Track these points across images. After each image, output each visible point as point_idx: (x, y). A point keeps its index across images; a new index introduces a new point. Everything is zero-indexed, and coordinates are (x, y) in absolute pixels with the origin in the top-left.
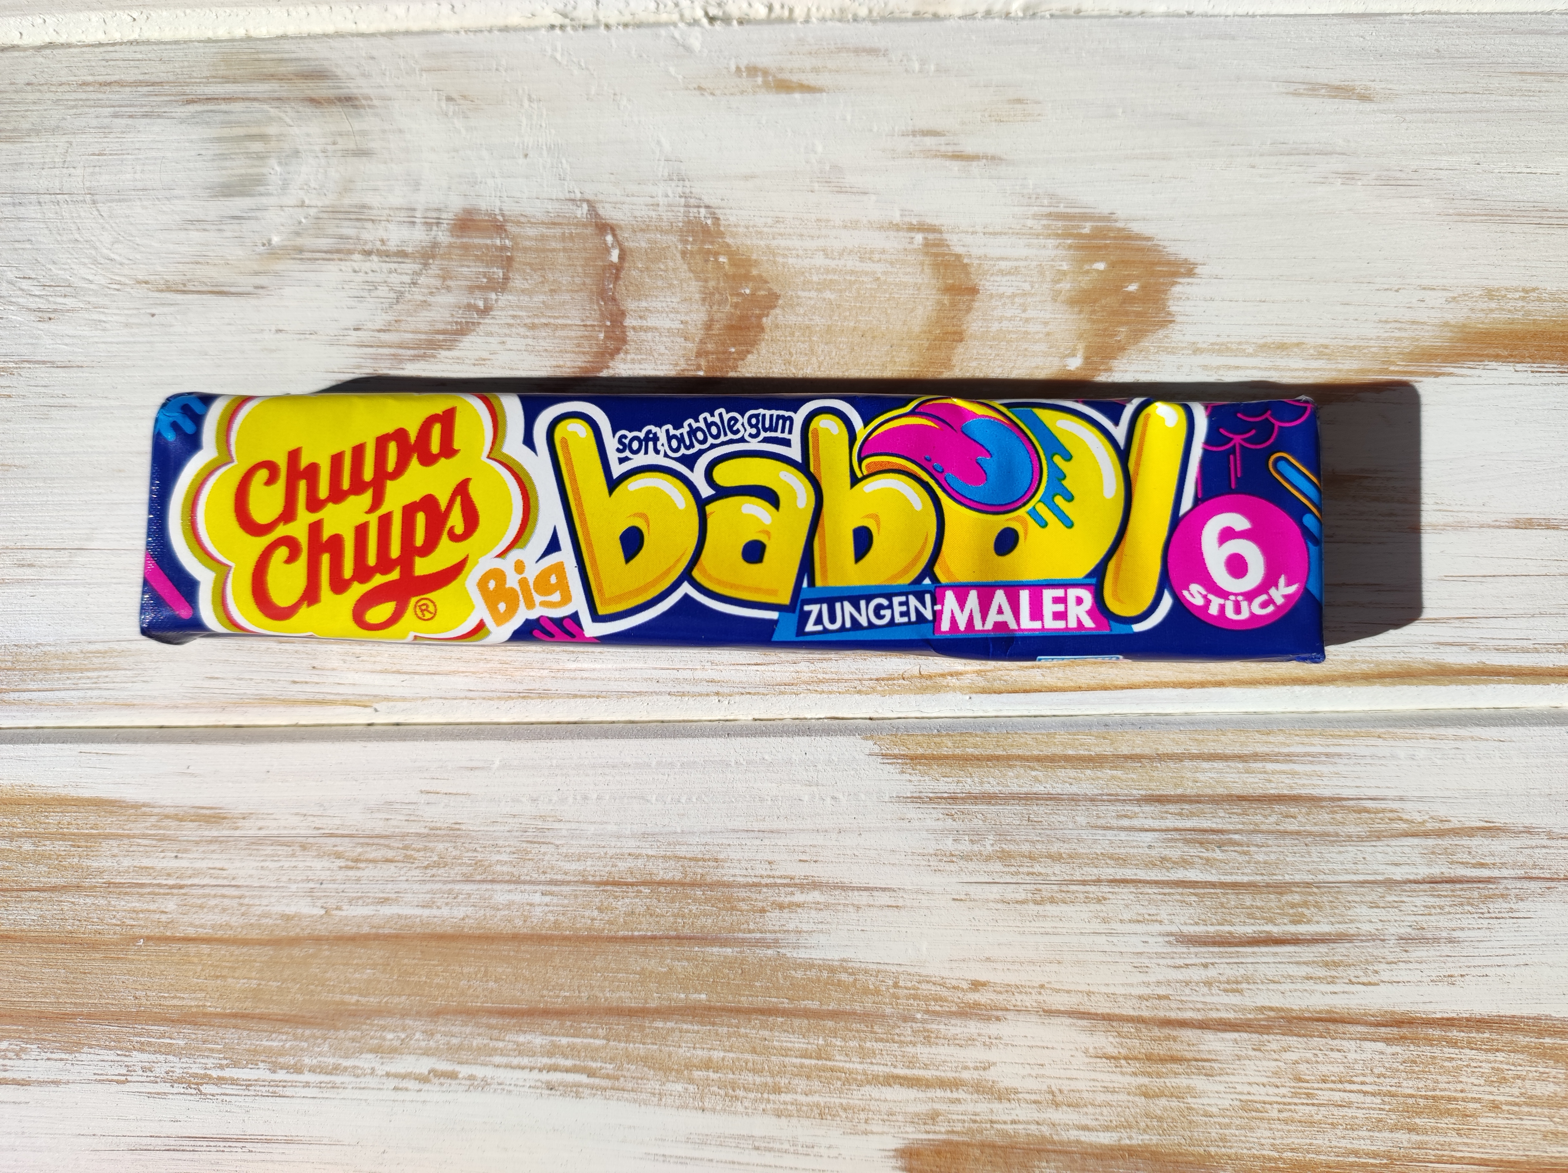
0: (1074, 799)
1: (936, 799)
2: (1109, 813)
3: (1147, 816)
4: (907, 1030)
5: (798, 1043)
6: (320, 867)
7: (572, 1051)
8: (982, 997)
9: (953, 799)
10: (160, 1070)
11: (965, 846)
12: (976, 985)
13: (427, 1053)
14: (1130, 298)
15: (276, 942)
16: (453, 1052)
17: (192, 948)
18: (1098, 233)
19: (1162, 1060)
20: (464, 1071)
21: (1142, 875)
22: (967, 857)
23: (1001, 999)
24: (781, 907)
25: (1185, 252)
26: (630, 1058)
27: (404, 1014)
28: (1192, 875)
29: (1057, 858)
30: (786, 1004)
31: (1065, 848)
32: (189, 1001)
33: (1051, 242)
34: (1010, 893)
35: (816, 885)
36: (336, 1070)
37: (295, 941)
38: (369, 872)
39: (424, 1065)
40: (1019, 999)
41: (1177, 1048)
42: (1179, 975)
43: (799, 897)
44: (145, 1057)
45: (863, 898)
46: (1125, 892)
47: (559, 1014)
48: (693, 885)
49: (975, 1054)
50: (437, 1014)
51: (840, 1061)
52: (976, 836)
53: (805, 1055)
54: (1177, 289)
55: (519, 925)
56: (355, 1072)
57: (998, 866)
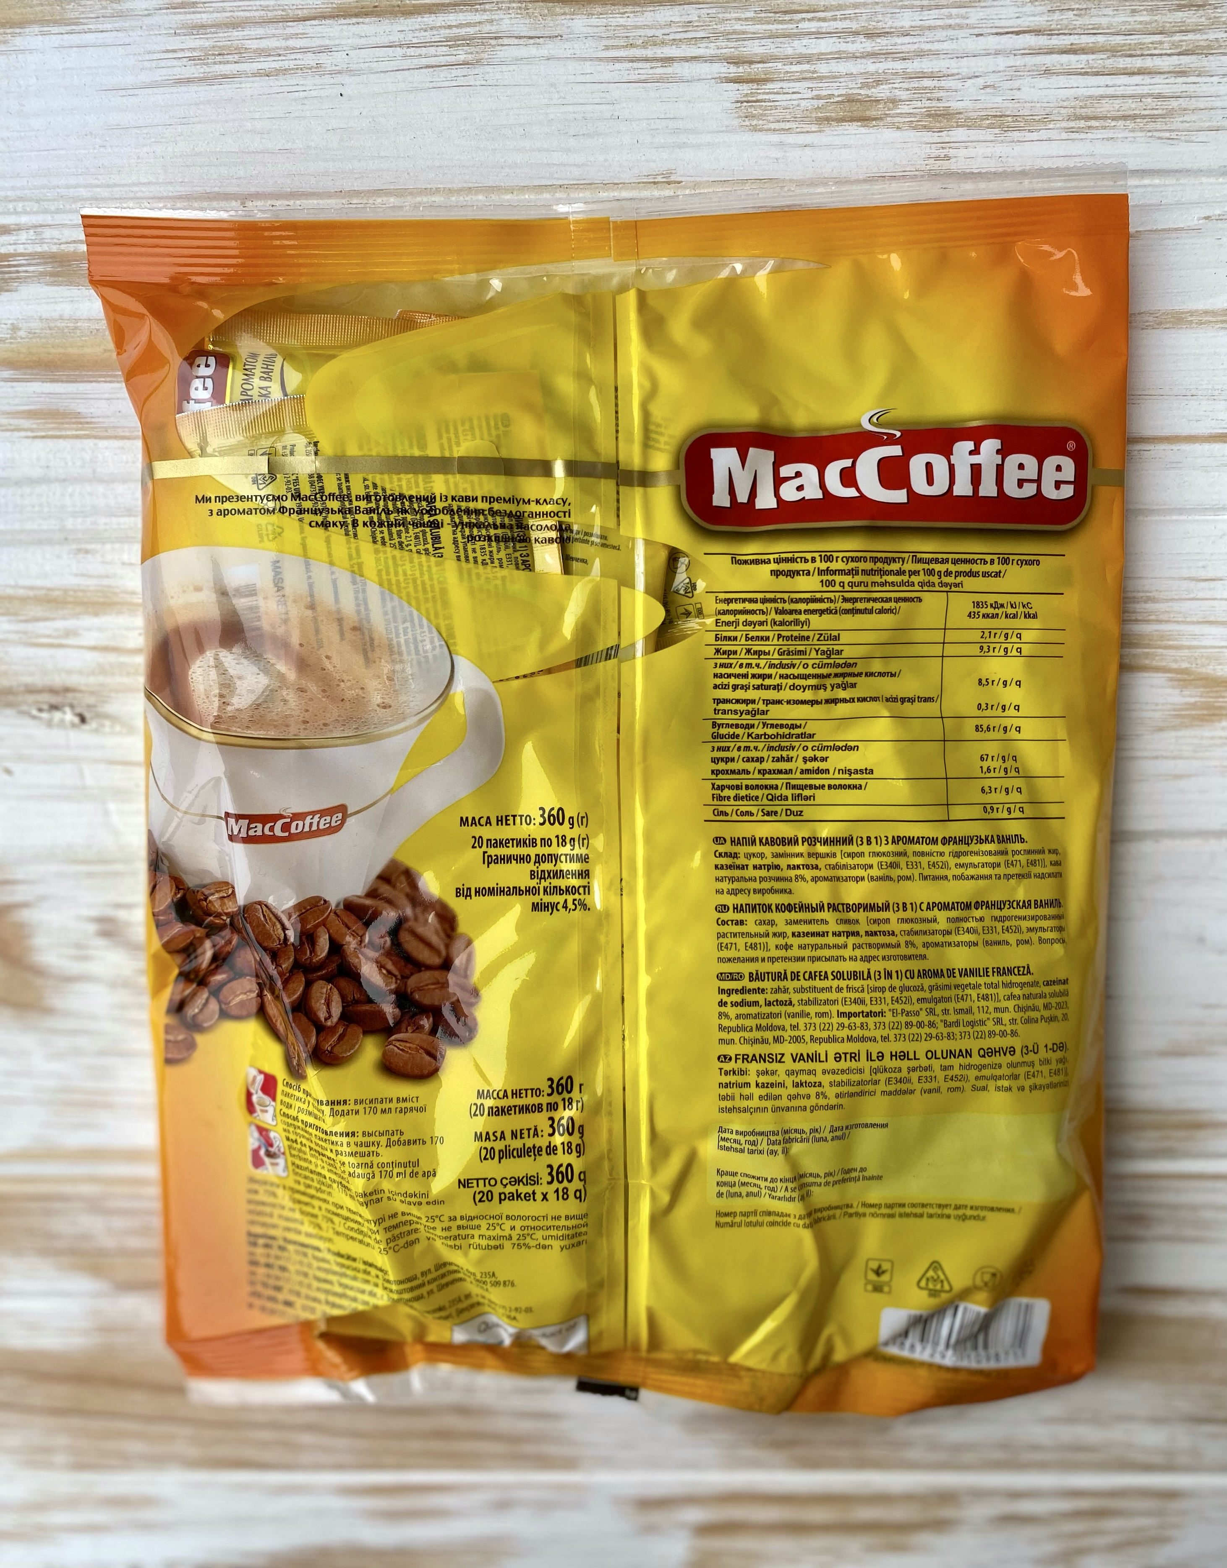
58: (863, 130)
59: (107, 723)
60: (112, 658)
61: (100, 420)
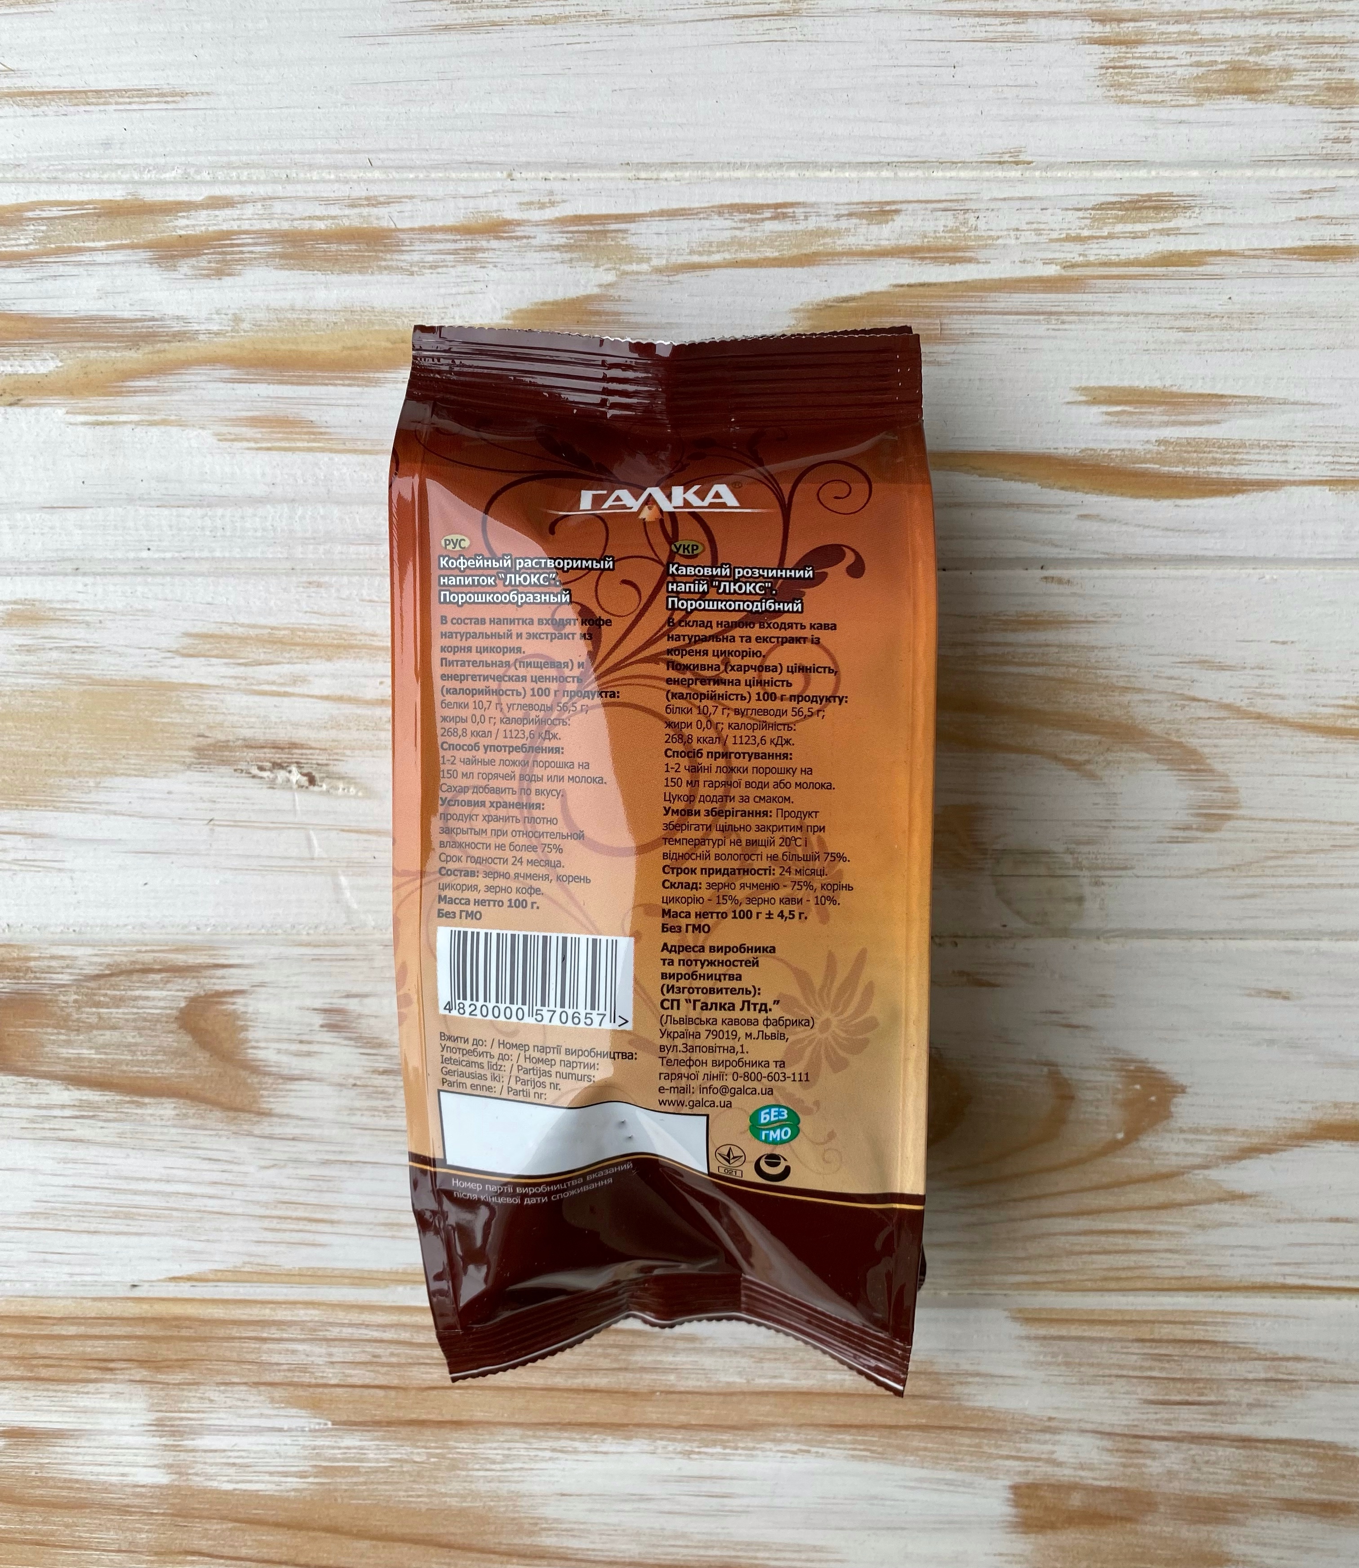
0: (1101, 1340)
1: (1036, 1338)
2: (1118, 1346)
3: (1135, 1348)
4: (1017, 1437)
5: (967, 1441)
6: (744, 1362)
7: (864, 1442)
8: (1053, 1424)
9: (1045, 1338)
10: (670, 1448)
11: (1049, 1359)
12: (1050, 1419)
13: (796, 1442)
14: (1152, 1103)
15: (724, 1394)
16: (807, 1442)
17: (683, 1397)
18: (1139, 1070)
19: (1133, 1452)
20: (814, 1449)
21: (1131, 1373)
22: (1049, 1364)
23: (1061, 1425)
24: (961, 1383)
25: (1182, 1080)
26: (890, 1445)
27: (786, 1425)
28: (1154, 1374)
29: (1092, 1365)
30: (962, 1425)
31: (1095, 1361)
32: (682, 1419)
33: (1113, 1073)
34: (1068, 1380)
35: (978, 1374)
36: (754, 1448)
37: (732, 1394)
38: (766, 1365)
39: (795, 1447)
40: (1068, 1426)
41: (1140, 1447)
42: (1145, 1417)
43: (970, 1379)
44: (664, 1443)
45: (1000, 1381)
46: (1123, 1381)
47: (857, 1427)
48: (921, 1373)
49: (1048, 1447)
50: (801, 1426)
51: (986, 1449)
52: (1054, 1355)
53: (970, 1446)
54: (1175, 1100)
55: (838, 1389)
56: (763, 1450)
57: (1063, 1368)
58: (1250, 105)
59: (341, 785)
60: (348, 709)
61: (339, 430)
